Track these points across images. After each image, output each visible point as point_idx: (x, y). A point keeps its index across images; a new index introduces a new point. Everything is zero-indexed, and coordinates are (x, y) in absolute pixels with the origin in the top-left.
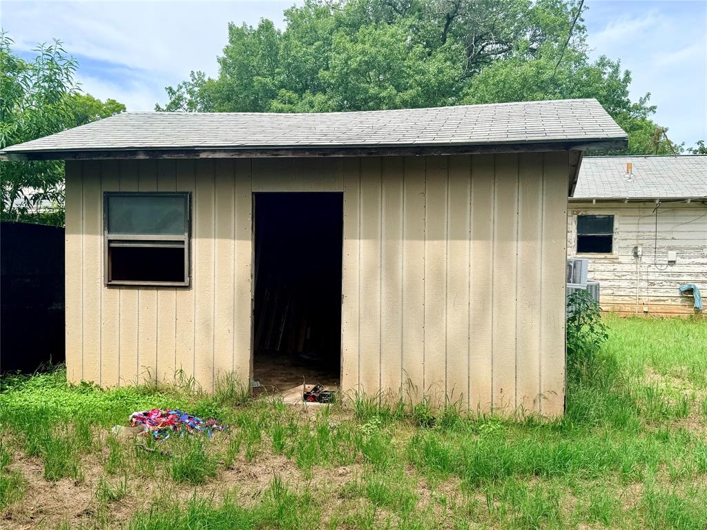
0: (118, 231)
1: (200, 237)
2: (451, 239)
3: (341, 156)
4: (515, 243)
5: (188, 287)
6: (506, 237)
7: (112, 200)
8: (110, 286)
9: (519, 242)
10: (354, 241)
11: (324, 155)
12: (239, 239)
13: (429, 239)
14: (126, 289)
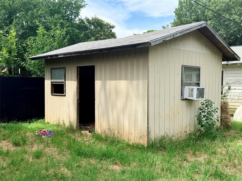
0: (53, 79)
1: (67, 81)
2: (119, 80)
3: (84, 54)
4: (135, 81)
5: (65, 96)
6: (132, 79)
7: (52, 70)
8: (52, 95)
9: (136, 81)
10: (97, 81)
11: (81, 54)
12: (74, 81)
13: (114, 80)
14: (58, 96)
